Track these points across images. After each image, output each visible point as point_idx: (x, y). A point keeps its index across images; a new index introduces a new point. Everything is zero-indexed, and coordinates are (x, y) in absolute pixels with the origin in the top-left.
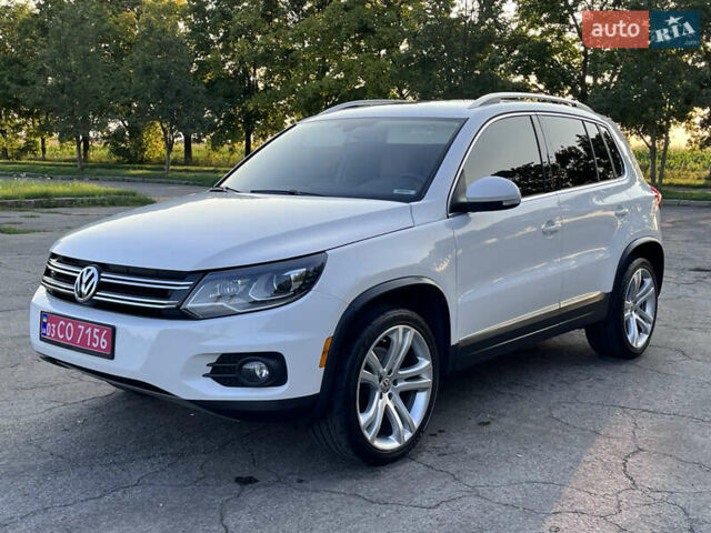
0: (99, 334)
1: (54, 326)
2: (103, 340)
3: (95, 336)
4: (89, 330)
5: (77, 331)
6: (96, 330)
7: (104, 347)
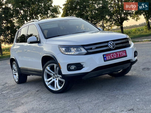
0: (123, 53)
1: (109, 56)
2: (124, 53)
3: (122, 53)
4: (120, 53)
5: (117, 55)
6: (122, 52)
7: (125, 55)
